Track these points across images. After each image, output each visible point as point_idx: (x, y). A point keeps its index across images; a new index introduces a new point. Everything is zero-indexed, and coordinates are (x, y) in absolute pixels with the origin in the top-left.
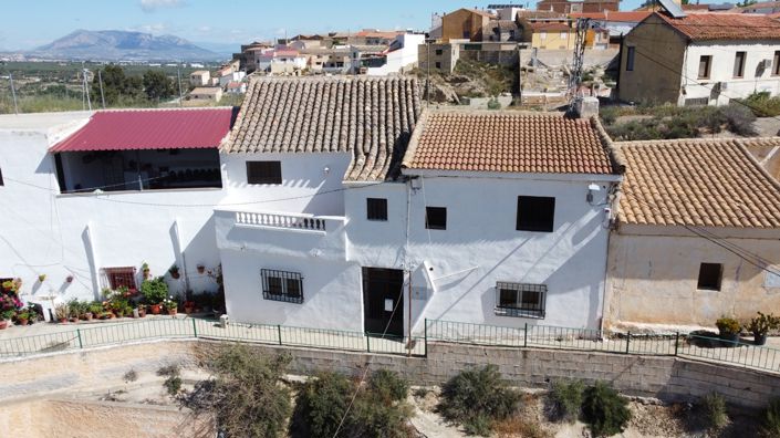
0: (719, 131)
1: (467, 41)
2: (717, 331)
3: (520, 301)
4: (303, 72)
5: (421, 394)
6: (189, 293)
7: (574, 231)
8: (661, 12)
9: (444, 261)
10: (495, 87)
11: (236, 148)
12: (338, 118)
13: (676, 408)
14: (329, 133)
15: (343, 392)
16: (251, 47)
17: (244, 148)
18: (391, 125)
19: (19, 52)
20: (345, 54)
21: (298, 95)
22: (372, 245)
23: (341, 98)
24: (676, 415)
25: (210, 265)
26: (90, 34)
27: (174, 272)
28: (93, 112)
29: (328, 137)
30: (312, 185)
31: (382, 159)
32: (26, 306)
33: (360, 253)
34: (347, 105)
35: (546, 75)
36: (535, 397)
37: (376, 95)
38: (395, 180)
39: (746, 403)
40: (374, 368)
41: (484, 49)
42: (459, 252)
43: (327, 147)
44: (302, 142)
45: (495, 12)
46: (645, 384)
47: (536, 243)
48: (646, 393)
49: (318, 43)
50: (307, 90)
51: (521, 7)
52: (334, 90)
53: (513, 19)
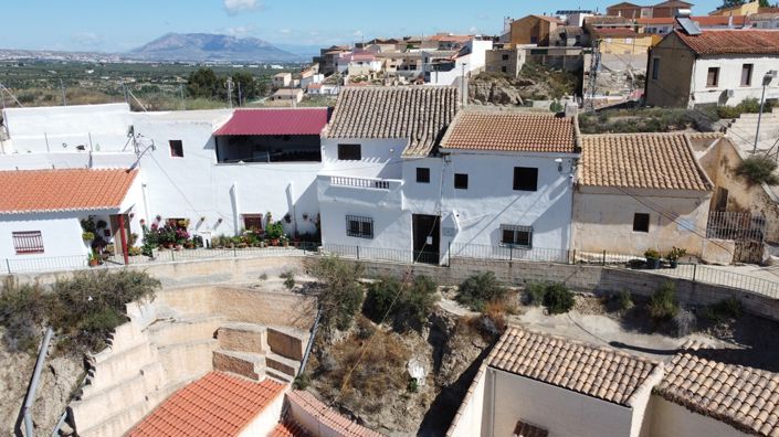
0: (685, 128)
1: (534, 46)
2: (645, 259)
3: (516, 238)
4: (378, 75)
5: (446, 290)
6: (296, 233)
7: (550, 191)
8: (679, 30)
9: (466, 210)
10: (558, 90)
11: (332, 135)
12: (401, 116)
13: (603, 298)
14: (394, 125)
15: (396, 286)
16: (330, 50)
17: (337, 135)
18: (437, 121)
19: (115, 54)
20: (419, 58)
21: (374, 99)
22: (419, 199)
23: (404, 102)
24: (603, 303)
25: (312, 214)
26: (179, 37)
27: (287, 218)
28: (234, 110)
29: (393, 128)
30: (381, 161)
31: (429, 143)
32: (191, 238)
33: (411, 205)
34: (407, 107)
35: (610, 79)
36: (517, 291)
37: (429, 100)
38: (435, 156)
39: (644, 294)
40: (417, 274)
41: (550, 54)
42: (475, 204)
43: (392, 135)
44: (376, 132)
45: (564, 18)
46: (585, 284)
47: (525, 199)
48: (586, 290)
49: (393, 46)
50: (380, 96)
51: (589, 12)
52: (399, 96)
53: (581, 25)
